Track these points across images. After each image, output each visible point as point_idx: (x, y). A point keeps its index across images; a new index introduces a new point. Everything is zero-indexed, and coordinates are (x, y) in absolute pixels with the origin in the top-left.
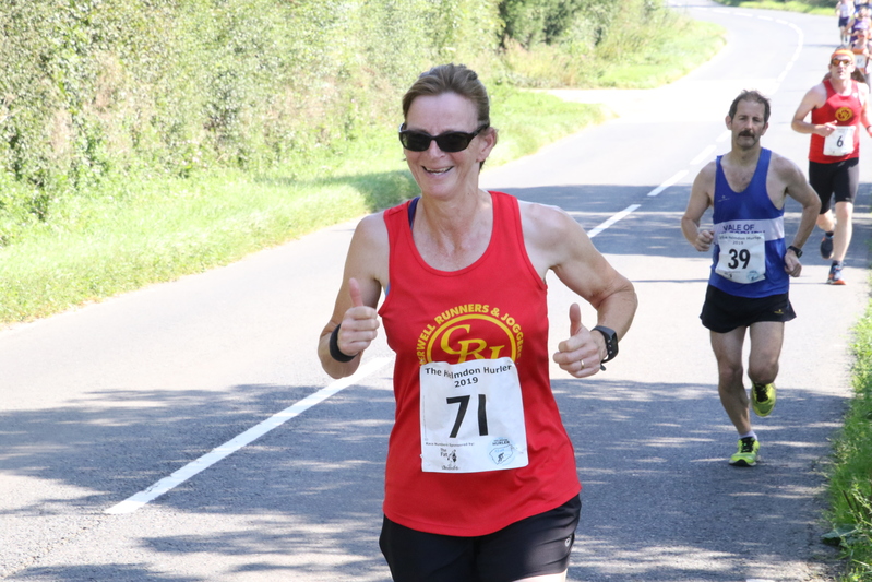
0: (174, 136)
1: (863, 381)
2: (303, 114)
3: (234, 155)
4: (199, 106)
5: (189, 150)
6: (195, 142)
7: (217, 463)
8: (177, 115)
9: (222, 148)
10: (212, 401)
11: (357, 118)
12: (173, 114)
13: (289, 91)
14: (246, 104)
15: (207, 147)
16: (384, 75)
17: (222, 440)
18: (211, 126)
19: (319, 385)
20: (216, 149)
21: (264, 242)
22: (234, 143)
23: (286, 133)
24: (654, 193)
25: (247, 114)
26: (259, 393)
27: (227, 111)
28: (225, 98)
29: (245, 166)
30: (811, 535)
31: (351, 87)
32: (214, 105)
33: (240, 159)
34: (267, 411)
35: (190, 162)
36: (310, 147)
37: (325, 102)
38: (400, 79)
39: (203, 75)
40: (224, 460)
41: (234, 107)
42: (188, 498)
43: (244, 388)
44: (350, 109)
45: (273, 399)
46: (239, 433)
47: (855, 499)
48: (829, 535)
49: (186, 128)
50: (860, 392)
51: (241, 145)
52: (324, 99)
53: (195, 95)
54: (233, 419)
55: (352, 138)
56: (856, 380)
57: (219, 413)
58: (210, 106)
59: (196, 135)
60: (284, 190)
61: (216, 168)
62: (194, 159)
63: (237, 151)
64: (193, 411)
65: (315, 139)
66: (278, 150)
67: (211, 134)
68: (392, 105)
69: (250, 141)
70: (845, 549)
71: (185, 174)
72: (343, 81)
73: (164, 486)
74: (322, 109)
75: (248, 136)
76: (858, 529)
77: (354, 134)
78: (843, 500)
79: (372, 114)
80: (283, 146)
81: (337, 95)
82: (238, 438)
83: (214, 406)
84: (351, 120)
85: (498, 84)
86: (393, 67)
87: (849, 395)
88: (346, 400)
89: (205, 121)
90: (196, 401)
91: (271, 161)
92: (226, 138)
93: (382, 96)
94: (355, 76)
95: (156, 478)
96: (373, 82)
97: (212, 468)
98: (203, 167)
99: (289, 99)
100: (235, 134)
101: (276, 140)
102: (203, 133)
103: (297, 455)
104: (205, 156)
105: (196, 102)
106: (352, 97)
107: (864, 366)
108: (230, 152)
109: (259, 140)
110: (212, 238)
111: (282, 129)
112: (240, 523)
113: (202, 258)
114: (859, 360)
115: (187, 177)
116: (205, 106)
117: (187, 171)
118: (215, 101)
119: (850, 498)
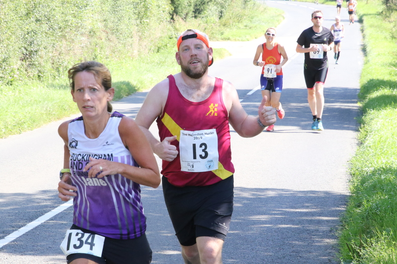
0: (4, 64)
1: (355, 188)
2: (71, 53)
3: (36, 73)
4: (17, 49)
5: (12, 71)
6: (15, 67)
8: (6, 53)
9: (29, 70)
11: (99, 55)
12: (4, 53)
13: (64, 41)
14: (41, 48)
15: (22, 69)
16: (113, 34)
17: (31, 220)
18: (24, 59)
20: (26, 70)
22: (36, 67)
23: (63, 63)
24: (250, 93)
25: (42, 53)
27: (31, 51)
28: (31, 45)
29: (42, 79)
31: (96, 39)
32: (25, 48)
33: (39, 76)
35: (13, 77)
37: (83, 47)
38: (121, 35)
39: (19, 32)
41: (36, 49)
43: (45, 192)
44: (95, 50)
46: (40, 216)
47: (352, 247)
49: (10, 59)
50: (354, 193)
51: (39, 69)
53: (15, 43)
54: (37, 208)
56: (351, 187)
58: (23, 48)
59: (16, 63)
61: (27, 80)
62: (15, 76)
63: (37, 71)
64: (16, 203)
66: (59, 71)
67: (24, 63)
68: (117, 49)
69: (44, 67)
71: (10, 83)
72: (92, 36)
74: (81, 51)
75: (43, 64)
76: (354, 262)
78: (347, 248)
79: (107, 53)
80: (61, 69)
81: (89, 43)
82: (39, 218)
84: (96, 56)
85: (170, 38)
86: (117, 29)
87: (348, 194)
89: (20, 56)
91: (55, 77)
92: (32, 65)
93: (111, 44)
94: (98, 34)
96: (107, 37)
98: (20, 80)
99: (64, 45)
100: (37, 63)
101: (57, 66)
102: (19, 62)
104: (21, 74)
105: (16, 47)
106: (96, 45)
107: (355, 180)
108: (34, 72)
109: (49, 66)
111: (61, 61)
113: (19, 126)
114: (353, 177)
115: (11, 85)
116: (20, 48)
117: (11, 82)
118: (26, 46)
119: (349, 246)
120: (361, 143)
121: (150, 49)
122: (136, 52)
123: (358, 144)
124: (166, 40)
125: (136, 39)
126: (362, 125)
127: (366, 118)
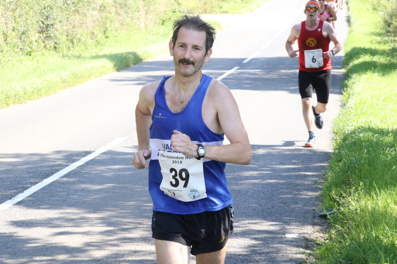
0: (23, 36)
1: (337, 145)
2: (84, 26)
3: (52, 45)
4: (35, 22)
6: (34, 39)
7: (46, 186)
8: (25, 26)
9: (46, 42)
10: (43, 158)
11: (109, 28)
12: (23, 26)
13: (77, 15)
14: (57, 21)
15: (39, 41)
16: (121, 8)
17: (47, 176)
18: (41, 32)
19: (93, 150)
20: (44, 42)
21: (67, 85)
22: (52, 39)
23: (76, 35)
24: (245, 61)
25: (58, 26)
26: (65, 154)
27: (48, 25)
28: (47, 19)
29: (58, 50)
30: (314, 213)
31: (106, 13)
32: (42, 22)
33: (55, 47)
34: (69, 162)
35: (32, 48)
36: (88, 41)
37: (94, 21)
38: (129, 10)
39: (36, 8)
40: (48, 185)
41: (52, 23)
42: (32, 202)
43: (58, 152)
44: (106, 24)
45: (71, 157)
46: (56, 172)
47: (333, 197)
48: (322, 214)
49: (29, 32)
50: (336, 150)
51: (55, 40)
52: (94, 19)
53: (33, 17)
54: (53, 166)
55: (107, 37)
56: (335, 145)
57: (46, 164)
58: (40, 22)
59: (34, 36)
60: (76, 61)
61: (44, 51)
63: (53, 43)
64: (34, 162)
65: (90, 38)
66: (73, 43)
67: (41, 35)
68: (125, 22)
69: (59, 39)
70: (329, 219)
72: (103, 11)
73: (20, 197)
74: (93, 24)
75: (59, 36)
76: (335, 210)
77: (108, 35)
78: (328, 197)
79: (116, 26)
80: (75, 41)
81: (99, 17)
82: (55, 175)
83: (44, 160)
84: (106, 29)
85: (174, 12)
86: (125, 4)
87: (332, 151)
88: (105, 157)
89: (38, 29)
90: (35, 158)
91: (69, 48)
92: (48, 37)
93: (121, 18)
94: (108, 8)
95: (16, 194)
96: (116, 11)
97: (43, 189)
98: (38, 51)
99: (77, 19)
100: (52, 35)
101: (71, 38)
102: (37, 35)
103: (83, 182)
104: (38, 45)
105: (33, 22)
106: (107, 18)
107: (338, 138)
108: (50, 43)
109: (64, 38)
110: (42, 83)
111: (74, 33)
112: (56, 214)
113: (38, 93)
114: (336, 135)
115: (30, 55)
116: (37, 22)
117: (30, 52)
118: (43, 20)
119: (331, 197)
120: (343, 105)
121: (156, 22)
122: (142, 25)
123: (341, 106)
124: (170, 14)
125: (142, 13)
126: (345, 89)
127: (349, 82)
